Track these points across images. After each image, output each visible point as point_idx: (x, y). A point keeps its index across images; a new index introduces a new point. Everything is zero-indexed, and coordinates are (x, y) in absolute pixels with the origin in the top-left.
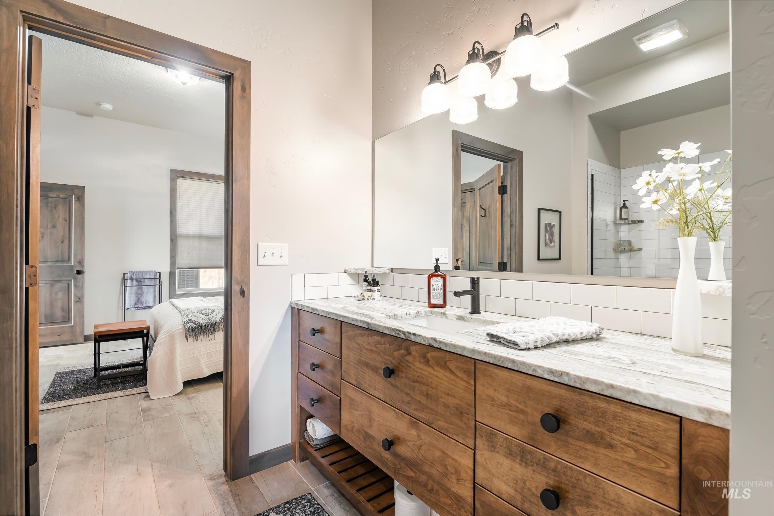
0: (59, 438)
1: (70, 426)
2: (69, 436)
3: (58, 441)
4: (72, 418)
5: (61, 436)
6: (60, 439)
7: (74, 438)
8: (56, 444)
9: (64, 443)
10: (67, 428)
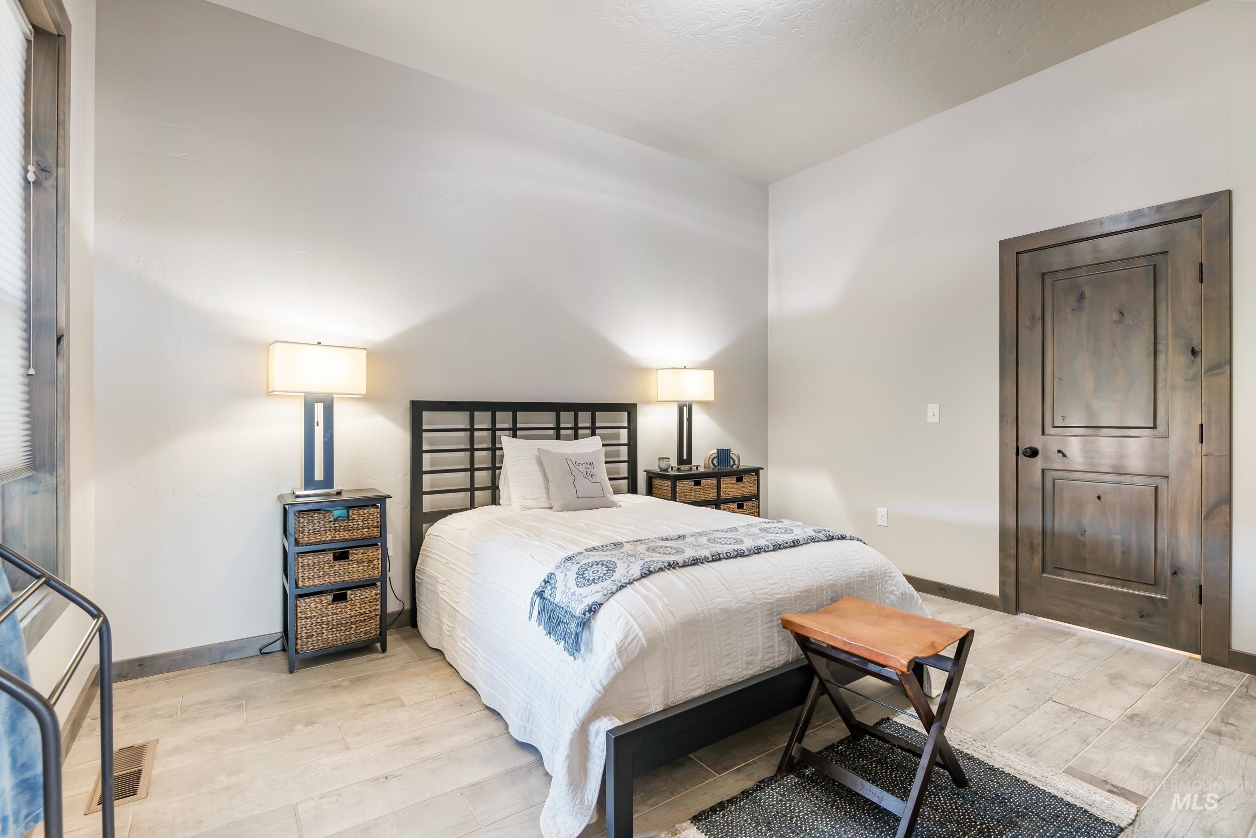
0: (1129, 720)
1: (1101, 730)
2: (1113, 714)
3: (1132, 717)
4: (1086, 742)
5: (1124, 721)
6: (1128, 718)
7: (1110, 707)
8: (1139, 714)
9: (1126, 709)
10: (1107, 730)
